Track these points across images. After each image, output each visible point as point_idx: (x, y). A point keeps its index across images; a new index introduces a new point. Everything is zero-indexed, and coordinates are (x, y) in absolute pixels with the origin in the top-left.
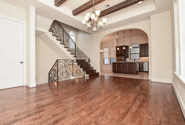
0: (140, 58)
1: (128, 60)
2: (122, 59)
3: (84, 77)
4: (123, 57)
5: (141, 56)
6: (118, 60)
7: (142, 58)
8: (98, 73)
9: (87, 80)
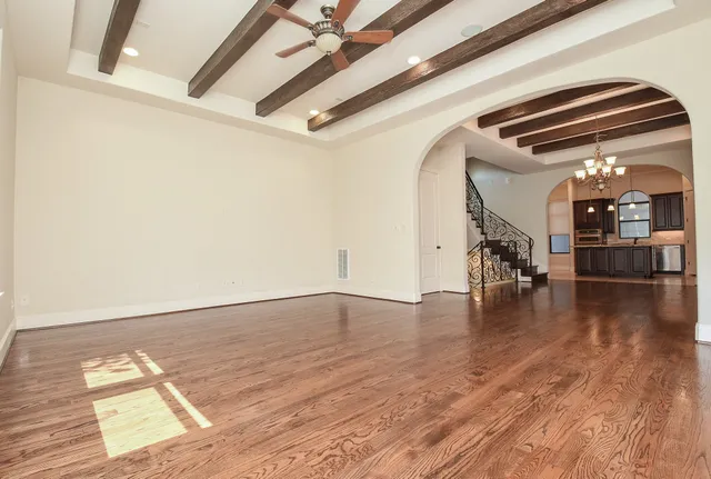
0: (654, 234)
1: (611, 241)
2: (597, 238)
3: (517, 281)
4: (600, 231)
5: (655, 228)
6: (581, 239)
7: (661, 234)
8: (545, 275)
9: (524, 290)
